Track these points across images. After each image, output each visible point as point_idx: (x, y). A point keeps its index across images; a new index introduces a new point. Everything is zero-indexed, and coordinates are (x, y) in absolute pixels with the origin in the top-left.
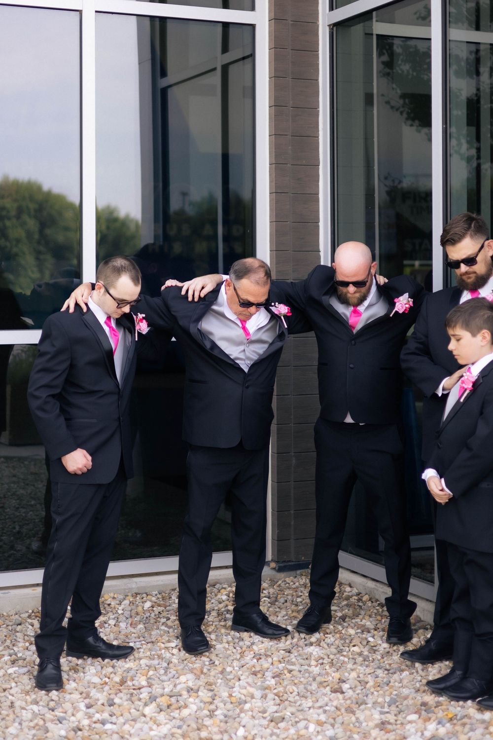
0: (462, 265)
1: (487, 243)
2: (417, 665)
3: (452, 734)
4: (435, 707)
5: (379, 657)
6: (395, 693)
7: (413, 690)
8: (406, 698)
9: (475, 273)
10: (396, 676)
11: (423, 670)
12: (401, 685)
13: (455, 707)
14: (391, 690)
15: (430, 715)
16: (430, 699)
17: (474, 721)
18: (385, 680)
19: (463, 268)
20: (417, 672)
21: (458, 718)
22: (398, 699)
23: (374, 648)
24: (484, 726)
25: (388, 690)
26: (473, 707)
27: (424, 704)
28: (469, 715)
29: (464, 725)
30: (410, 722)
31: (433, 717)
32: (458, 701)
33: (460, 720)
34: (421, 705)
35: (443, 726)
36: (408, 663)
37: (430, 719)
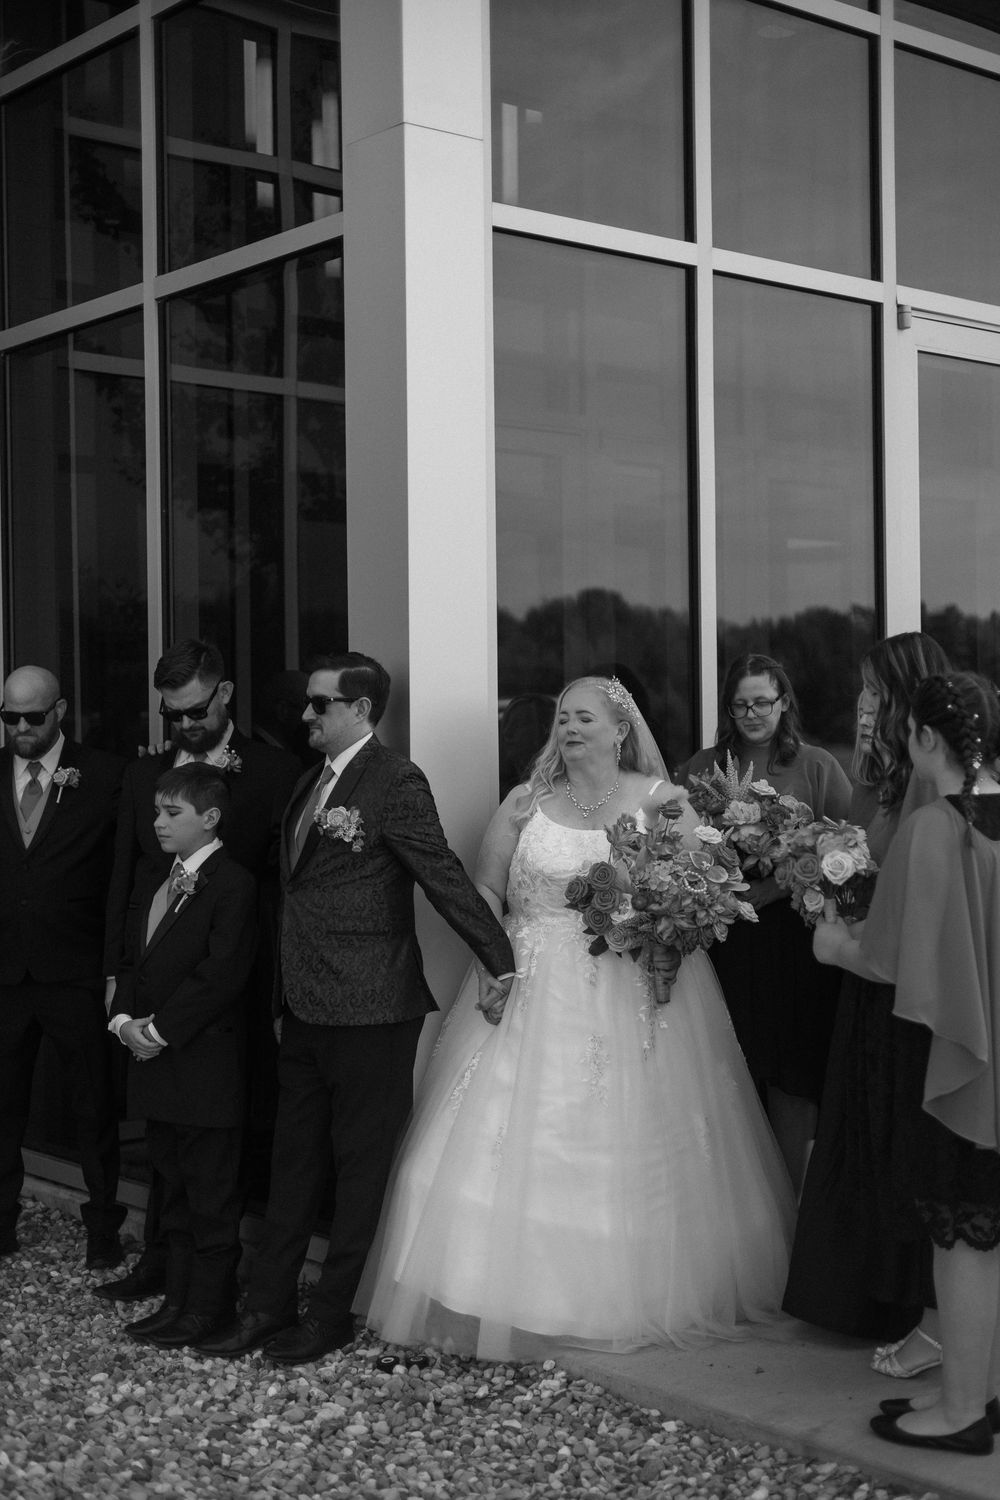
0: (186, 718)
1: (221, 685)
2: (119, 1304)
3: (154, 1394)
4: (135, 1361)
5: (63, 1298)
6: (78, 1345)
7: (106, 1340)
8: (94, 1351)
9: (203, 728)
10: (83, 1323)
11: (124, 1311)
12: (90, 1333)
13: (164, 1358)
14: (73, 1343)
15: (125, 1372)
16: (128, 1349)
17: (187, 1374)
18: (66, 1330)
19: (186, 722)
20: (117, 1314)
21: (166, 1371)
22: (82, 1355)
23: (58, 1286)
24: (200, 1379)
25: (69, 1343)
26: (190, 1356)
27: (121, 1358)
28: (183, 1366)
29: (172, 1381)
30: (94, 1384)
31: (130, 1374)
32: (169, 1349)
33: (168, 1375)
34: (115, 1360)
35: (143, 1385)
36: (106, 1302)
37: (124, 1377)
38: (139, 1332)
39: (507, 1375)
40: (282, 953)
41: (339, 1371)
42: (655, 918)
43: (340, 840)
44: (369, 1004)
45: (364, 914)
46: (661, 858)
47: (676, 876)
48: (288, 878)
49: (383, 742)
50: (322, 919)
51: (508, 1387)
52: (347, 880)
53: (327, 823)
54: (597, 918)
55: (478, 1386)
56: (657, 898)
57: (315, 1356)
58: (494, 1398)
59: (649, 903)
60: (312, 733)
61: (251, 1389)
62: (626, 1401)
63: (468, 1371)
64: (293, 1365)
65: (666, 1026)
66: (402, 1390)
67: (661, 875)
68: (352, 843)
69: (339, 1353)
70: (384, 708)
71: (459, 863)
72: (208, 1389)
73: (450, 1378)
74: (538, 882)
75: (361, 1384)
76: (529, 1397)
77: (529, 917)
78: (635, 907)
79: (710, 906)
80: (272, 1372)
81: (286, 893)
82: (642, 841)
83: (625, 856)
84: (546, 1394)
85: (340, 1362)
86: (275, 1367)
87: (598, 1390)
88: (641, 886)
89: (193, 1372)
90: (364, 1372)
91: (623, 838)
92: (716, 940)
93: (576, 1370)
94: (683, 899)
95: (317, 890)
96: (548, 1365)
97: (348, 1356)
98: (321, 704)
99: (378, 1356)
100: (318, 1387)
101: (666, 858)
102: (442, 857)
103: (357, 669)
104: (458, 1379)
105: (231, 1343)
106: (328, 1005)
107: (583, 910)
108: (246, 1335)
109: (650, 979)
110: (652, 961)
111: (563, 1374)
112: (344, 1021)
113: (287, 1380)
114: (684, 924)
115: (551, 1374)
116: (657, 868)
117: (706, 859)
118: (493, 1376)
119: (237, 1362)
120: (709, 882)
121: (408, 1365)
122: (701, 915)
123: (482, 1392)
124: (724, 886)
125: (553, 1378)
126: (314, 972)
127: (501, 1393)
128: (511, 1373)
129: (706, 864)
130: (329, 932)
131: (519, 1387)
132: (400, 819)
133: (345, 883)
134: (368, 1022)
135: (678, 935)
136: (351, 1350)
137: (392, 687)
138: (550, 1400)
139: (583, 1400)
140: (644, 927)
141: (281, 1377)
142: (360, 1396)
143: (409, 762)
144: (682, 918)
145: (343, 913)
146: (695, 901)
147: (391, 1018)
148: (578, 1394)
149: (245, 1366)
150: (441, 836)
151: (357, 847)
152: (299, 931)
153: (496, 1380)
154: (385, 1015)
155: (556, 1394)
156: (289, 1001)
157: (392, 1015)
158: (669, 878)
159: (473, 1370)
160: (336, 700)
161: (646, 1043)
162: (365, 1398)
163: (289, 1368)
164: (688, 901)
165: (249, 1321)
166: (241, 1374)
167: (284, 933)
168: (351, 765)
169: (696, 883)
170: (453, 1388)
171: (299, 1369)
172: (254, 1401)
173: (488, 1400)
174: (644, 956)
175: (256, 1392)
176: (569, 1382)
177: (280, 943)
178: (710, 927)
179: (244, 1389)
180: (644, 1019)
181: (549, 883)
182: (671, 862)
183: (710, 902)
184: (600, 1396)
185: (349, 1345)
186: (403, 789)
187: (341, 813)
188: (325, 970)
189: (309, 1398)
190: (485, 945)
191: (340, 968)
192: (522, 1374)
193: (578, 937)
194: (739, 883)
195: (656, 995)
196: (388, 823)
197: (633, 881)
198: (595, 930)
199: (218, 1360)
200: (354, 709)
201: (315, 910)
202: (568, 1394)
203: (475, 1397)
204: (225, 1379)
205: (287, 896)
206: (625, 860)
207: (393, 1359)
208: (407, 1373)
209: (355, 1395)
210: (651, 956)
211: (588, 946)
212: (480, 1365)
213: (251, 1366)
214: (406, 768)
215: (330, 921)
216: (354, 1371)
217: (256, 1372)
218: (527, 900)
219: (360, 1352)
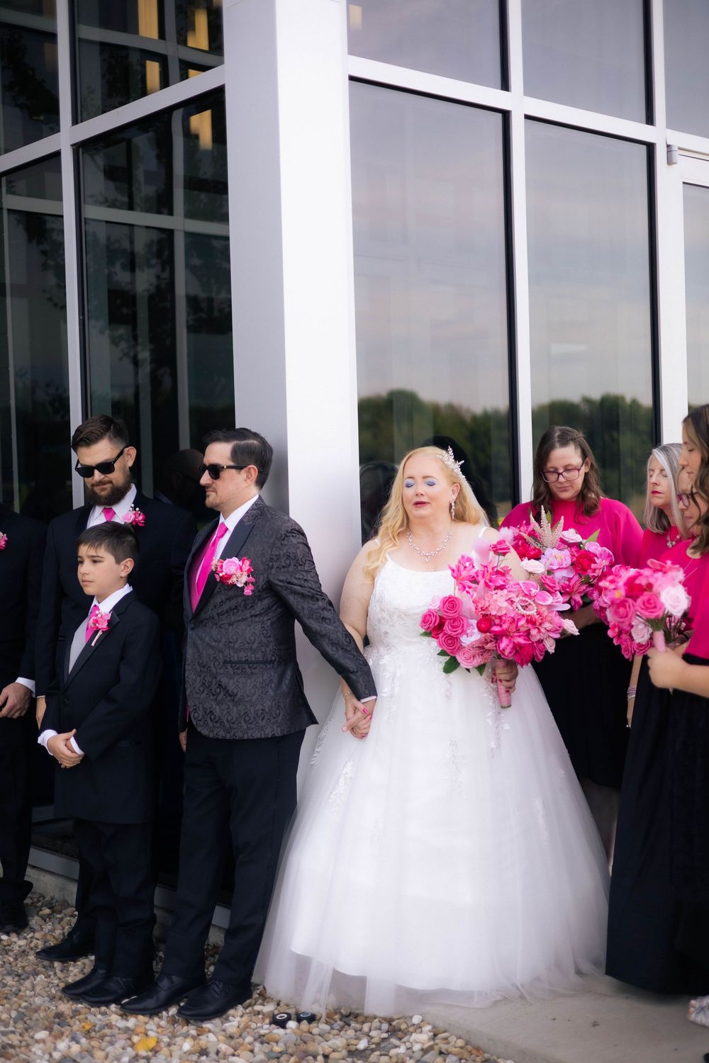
0: (96, 472)
1: (127, 449)
4: (71, 1018)
6: (24, 1004)
7: (47, 999)
8: (36, 1010)
9: (112, 482)
10: (28, 983)
11: (62, 971)
12: (33, 993)
13: (95, 1015)
14: (20, 1002)
15: (63, 1029)
16: (66, 1007)
17: (116, 1031)
18: (14, 989)
19: (98, 475)
20: (55, 974)
21: (97, 1029)
22: (27, 1013)
24: (126, 1036)
25: (16, 1002)
26: (116, 1013)
27: (59, 1015)
28: (111, 1023)
29: (102, 1038)
30: (37, 1041)
31: (66, 1030)
32: (99, 1007)
33: (98, 1031)
34: (54, 1018)
35: (78, 1042)
37: (62, 1034)
38: (74, 992)
39: (382, 1028)
40: (187, 679)
41: (241, 1026)
42: (498, 637)
43: (234, 586)
44: (260, 722)
45: (254, 646)
46: (497, 588)
47: (511, 602)
48: (190, 616)
49: (267, 502)
50: (220, 651)
51: (384, 1039)
52: (240, 618)
53: (222, 572)
54: (450, 642)
55: (358, 1039)
56: (497, 621)
57: (220, 1012)
58: (373, 1050)
59: (491, 626)
60: (208, 496)
61: (169, 1045)
62: (484, 1053)
63: (349, 1025)
64: (202, 1021)
65: (508, 728)
66: (295, 1044)
67: (499, 603)
68: (244, 587)
69: (240, 1008)
70: (268, 474)
71: (330, 604)
72: (133, 1045)
73: (335, 1032)
74: (395, 618)
75: (262, 1039)
76: (402, 1050)
77: (388, 646)
78: (481, 630)
79: (540, 624)
80: (186, 1028)
81: (189, 629)
82: (480, 576)
83: (467, 589)
84: (417, 1047)
85: (242, 1016)
86: (188, 1023)
87: (460, 1043)
88: (483, 612)
89: (119, 1029)
90: (262, 1027)
91: (464, 574)
92: (547, 652)
93: (441, 1025)
94: (519, 620)
95: (215, 627)
96: (416, 1020)
97: (248, 1011)
98: (216, 471)
99: (273, 1012)
100: (225, 1043)
101: (501, 588)
102: (318, 600)
103: (245, 441)
104: (342, 1033)
105: (150, 1003)
106: (225, 721)
107: (436, 637)
108: (162, 995)
109: (493, 689)
110: (495, 674)
111: (429, 1027)
112: (239, 735)
113: (198, 1035)
114: (521, 641)
115: (419, 1028)
116: (495, 597)
117: (533, 586)
118: (370, 1030)
119: (156, 1019)
120: (538, 605)
121: (299, 1020)
122: (534, 632)
123: (362, 1044)
124: (550, 607)
125: (421, 1032)
126: (213, 695)
127: (378, 1044)
128: (385, 1026)
129: (534, 591)
130: (225, 662)
131: (394, 1041)
132: (284, 567)
133: (239, 621)
134: (259, 736)
135: (517, 651)
136: (250, 1005)
137: (274, 457)
138: (421, 1053)
139: (448, 1053)
140: (489, 646)
141: (193, 1032)
142: (260, 1050)
143: (290, 520)
144: (519, 636)
145: (236, 646)
146: (528, 621)
147: (278, 733)
148: (444, 1047)
149: (163, 1023)
150: (317, 582)
151: (248, 592)
152: (201, 661)
153: (373, 1033)
154: (272, 729)
155: (425, 1046)
156: (193, 720)
157: (279, 729)
158: (506, 604)
159: (353, 1024)
160: (229, 467)
161: (493, 743)
162: (265, 1053)
163: (199, 1024)
164: (523, 622)
165: (165, 984)
166: (160, 1030)
167: (187, 663)
168: (241, 522)
169: (526, 606)
170: (339, 1042)
171: (207, 1025)
172: (171, 1056)
173: (368, 1052)
174: (488, 670)
175: (173, 1048)
176: (435, 1035)
177: (185, 671)
178: (540, 641)
179: (162, 1045)
180: (490, 723)
181: (405, 618)
182: (505, 591)
183: (540, 621)
184: (461, 1048)
185: (248, 1001)
186: (285, 542)
187: (234, 562)
188: (222, 694)
189: (218, 1053)
190: (352, 673)
191: (235, 691)
192: (394, 1026)
193: (432, 660)
194: (561, 604)
195: (500, 701)
196: (273, 571)
197: (476, 609)
198: (448, 651)
199: (141, 1017)
200: (243, 474)
201: (214, 644)
202: (436, 1047)
203: (357, 1050)
204: (147, 1035)
205: (190, 632)
206: (468, 592)
207: (286, 1016)
208: (298, 1028)
209: (256, 1050)
210: (494, 670)
211: (442, 666)
212: (360, 1019)
213: (168, 1022)
214: (289, 524)
215: (227, 652)
216: (254, 1026)
217: (172, 1027)
218: (386, 633)
219: (257, 1008)
